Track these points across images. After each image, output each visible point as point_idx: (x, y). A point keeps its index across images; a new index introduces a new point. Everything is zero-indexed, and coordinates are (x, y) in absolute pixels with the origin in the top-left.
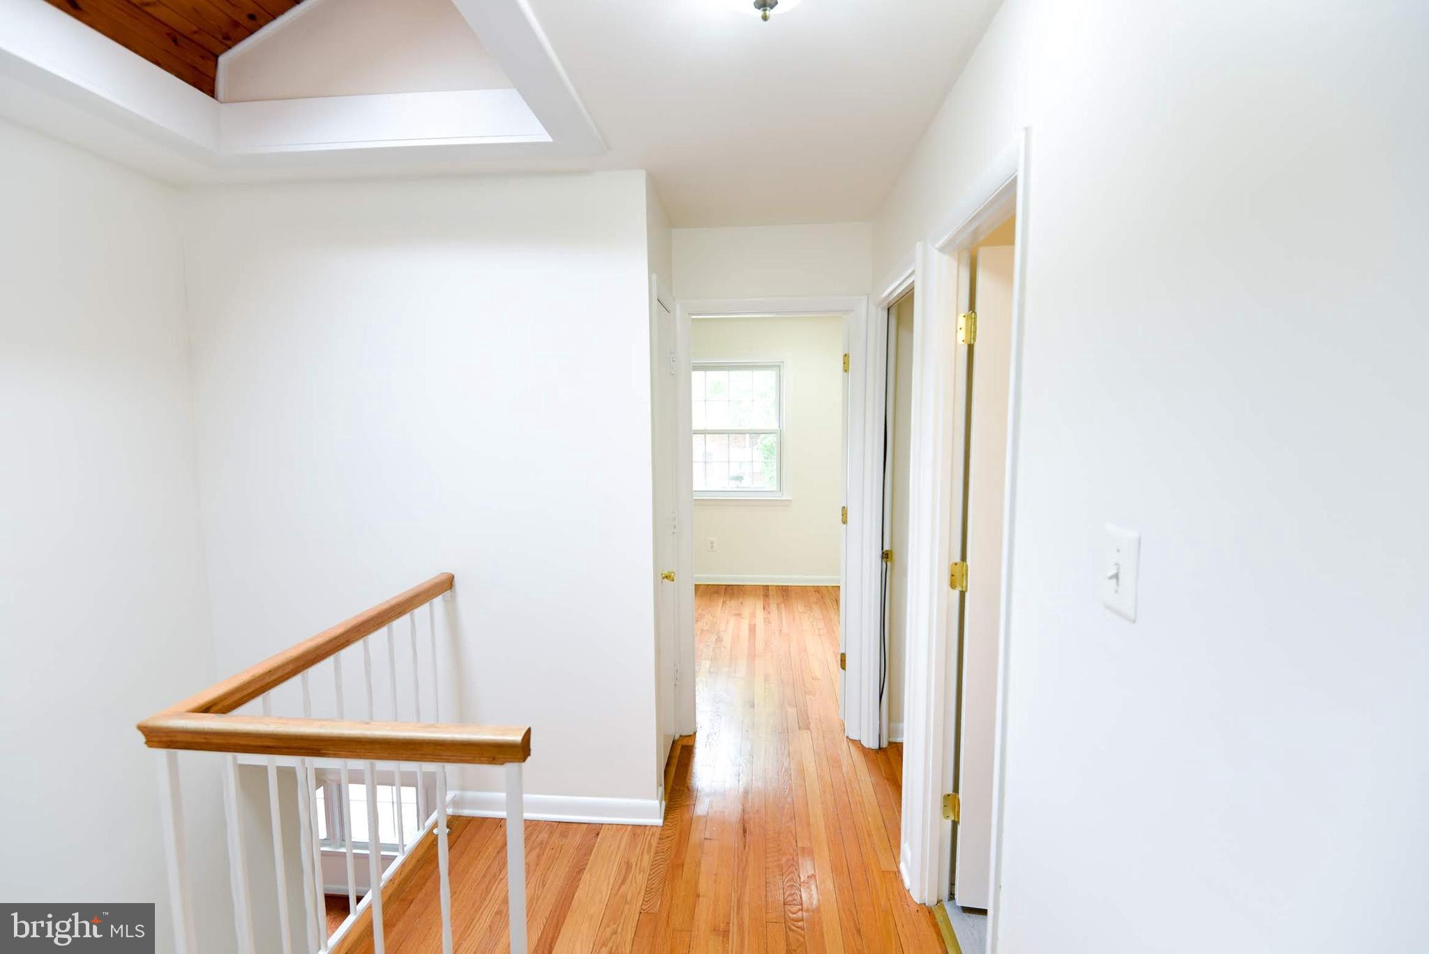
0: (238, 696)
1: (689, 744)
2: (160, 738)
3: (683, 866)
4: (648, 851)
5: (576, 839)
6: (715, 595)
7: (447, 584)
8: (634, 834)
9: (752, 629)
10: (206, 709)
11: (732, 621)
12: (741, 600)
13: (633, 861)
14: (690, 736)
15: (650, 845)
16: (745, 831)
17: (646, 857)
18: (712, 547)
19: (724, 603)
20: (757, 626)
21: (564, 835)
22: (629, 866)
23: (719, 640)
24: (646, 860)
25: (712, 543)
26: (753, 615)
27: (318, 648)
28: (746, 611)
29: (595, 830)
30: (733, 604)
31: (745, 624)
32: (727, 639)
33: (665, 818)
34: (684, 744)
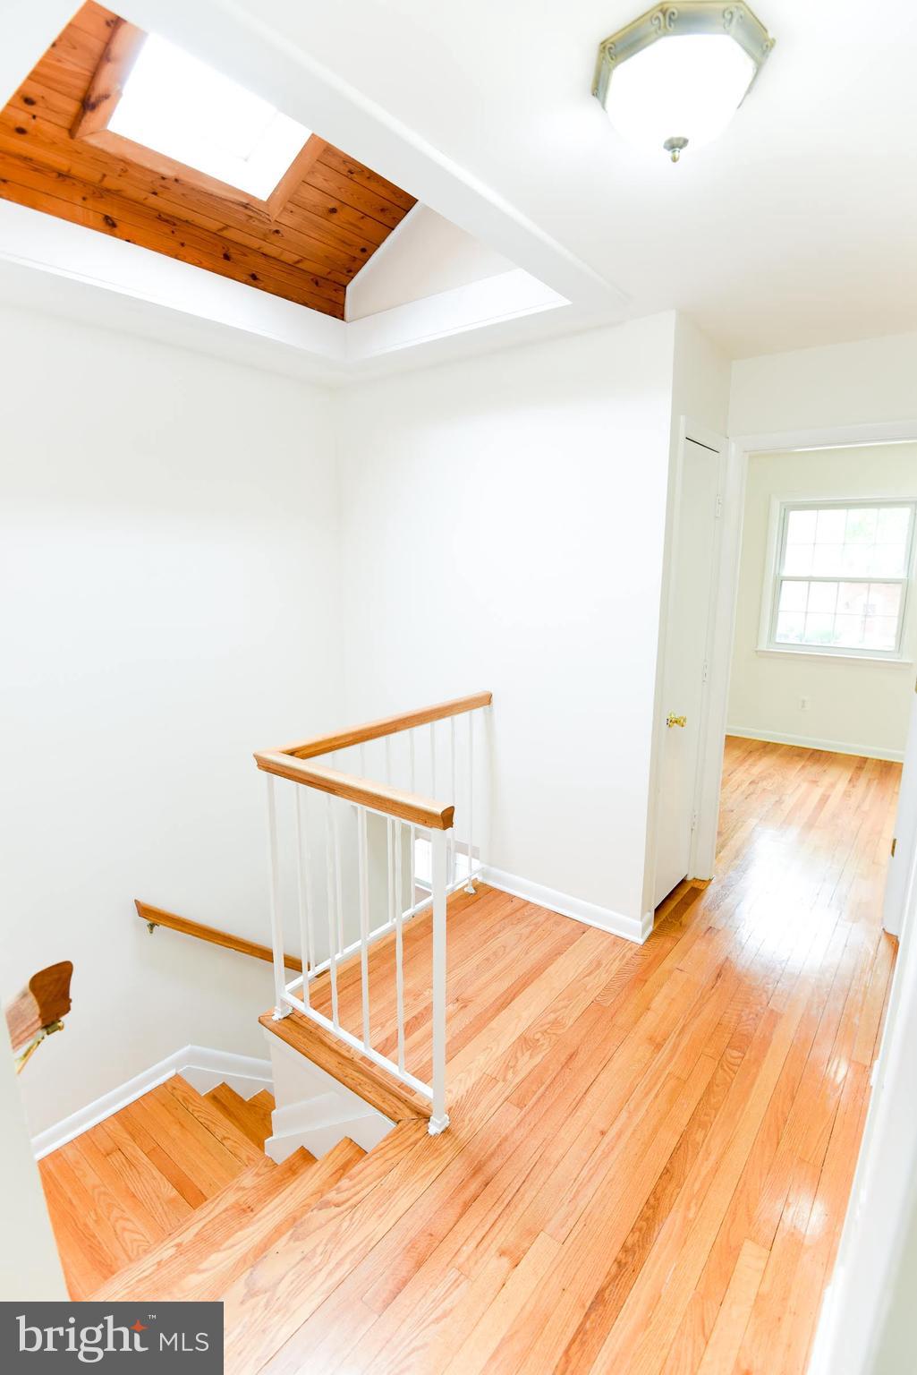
0: (312, 750)
1: (701, 888)
2: (267, 766)
3: (646, 981)
4: (620, 960)
5: (565, 930)
6: (797, 758)
7: (487, 700)
8: (614, 943)
9: (824, 799)
10: (292, 753)
11: (805, 786)
12: (826, 767)
13: (604, 962)
14: (703, 881)
15: (624, 956)
16: (719, 976)
17: (617, 962)
18: (803, 706)
19: (803, 767)
20: (831, 798)
21: (557, 924)
22: (599, 965)
23: (779, 802)
24: (615, 967)
25: (804, 702)
26: (833, 785)
27: (371, 729)
28: (826, 780)
29: (584, 928)
30: (813, 770)
31: (818, 793)
32: (790, 801)
33: (648, 940)
34: (696, 886)
